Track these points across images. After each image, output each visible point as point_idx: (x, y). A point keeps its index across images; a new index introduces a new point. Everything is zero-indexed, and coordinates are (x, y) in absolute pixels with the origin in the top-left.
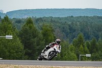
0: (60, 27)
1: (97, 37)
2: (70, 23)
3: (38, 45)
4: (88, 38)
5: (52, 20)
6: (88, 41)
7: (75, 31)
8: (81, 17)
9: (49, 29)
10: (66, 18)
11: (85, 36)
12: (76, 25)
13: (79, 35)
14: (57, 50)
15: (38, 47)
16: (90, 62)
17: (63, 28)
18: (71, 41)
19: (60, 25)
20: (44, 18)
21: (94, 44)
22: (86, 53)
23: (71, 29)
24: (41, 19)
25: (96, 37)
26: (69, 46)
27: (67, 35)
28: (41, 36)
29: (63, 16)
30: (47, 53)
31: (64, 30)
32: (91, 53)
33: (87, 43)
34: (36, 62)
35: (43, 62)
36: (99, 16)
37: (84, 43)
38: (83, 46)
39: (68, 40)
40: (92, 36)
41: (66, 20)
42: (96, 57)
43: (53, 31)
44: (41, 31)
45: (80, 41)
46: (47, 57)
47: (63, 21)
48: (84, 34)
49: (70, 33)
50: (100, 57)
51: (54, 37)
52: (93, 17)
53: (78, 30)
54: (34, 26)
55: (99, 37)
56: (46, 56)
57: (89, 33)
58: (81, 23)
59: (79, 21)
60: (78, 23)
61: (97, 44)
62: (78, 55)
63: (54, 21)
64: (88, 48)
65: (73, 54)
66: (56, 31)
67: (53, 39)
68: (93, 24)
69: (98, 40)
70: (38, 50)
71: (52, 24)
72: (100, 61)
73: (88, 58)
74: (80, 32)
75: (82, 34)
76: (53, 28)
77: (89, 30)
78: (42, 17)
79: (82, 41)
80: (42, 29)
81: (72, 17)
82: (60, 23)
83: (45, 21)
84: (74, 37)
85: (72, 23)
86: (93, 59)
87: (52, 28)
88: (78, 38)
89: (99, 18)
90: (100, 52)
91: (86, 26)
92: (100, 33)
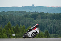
1: (19, 24)
2: (3, 16)
4: (13, 24)
6: (13, 26)
7: (6, 20)
8: (9, 12)
10: (0, 13)
11: (11, 23)
12: (6, 17)
13: (8, 23)
16: (15, 39)
18: (3, 26)
21: (17, 28)
22: (13, 33)
23: (3, 19)
25: (18, 24)
27: (1, 23)
32: (15, 33)
33: (13, 27)
36: (20, 11)
37: (11, 27)
38: (11, 29)
40: (16, 23)
45: (9, 27)
48: (11, 22)
49: (3, 21)
52: (16, 12)
53: (8, 19)
55: (20, 24)
56: (30, 35)
57: (14, 22)
59: (8, 15)
60: (8, 16)
61: (19, 28)
62: (8, 35)
64: (14, 31)
65: (5, 34)
68: (16, 16)
69: (19, 26)
73: (14, 36)
74: (8, 21)
75: (10, 22)
77: (14, 20)
79: (10, 26)
81: (4, 12)
84: (5, 24)
85: (4, 16)
86: (17, 37)
88: (7, 24)
89: (20, 12)
90: (21, 33)
91: (12, 17)
92: (21, 22)
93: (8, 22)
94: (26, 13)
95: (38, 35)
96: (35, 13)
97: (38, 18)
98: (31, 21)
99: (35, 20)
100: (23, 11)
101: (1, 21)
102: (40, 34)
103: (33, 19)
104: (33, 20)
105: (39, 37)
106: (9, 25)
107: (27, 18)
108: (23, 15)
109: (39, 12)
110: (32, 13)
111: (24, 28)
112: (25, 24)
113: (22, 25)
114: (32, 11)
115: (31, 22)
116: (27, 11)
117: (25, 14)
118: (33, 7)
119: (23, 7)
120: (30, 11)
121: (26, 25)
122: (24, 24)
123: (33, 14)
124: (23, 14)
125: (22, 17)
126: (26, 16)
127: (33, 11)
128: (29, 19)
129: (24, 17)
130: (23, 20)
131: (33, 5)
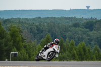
0: (27, 28)
1: (65, 37)
2: (37, 24)
3: (6, 46)
5: (20, 21)
7: (42, 31)
8: (48, 18)
9: (17, 30)
10: (34, 19)
11: (52, 36)
12: (44, 26)
13: (46, 36)
14: (56, 50)
15: (6, 48)
16: (57, 62)
17: (31, 29)
18: (38, 42)
19: (27, 26)
20: (12, 19)
23: (38, 30)
24: (8, 20)
25: (63, 37)
26: (37, 46)
27: (35, 36)
28: (9, 37)
29: (31, 18)
30: (46, 53)
31: (31, 31)
34: (4, 63)
35: (11, 63)
36: (67, 16)
39: (36, 40)
40: (59, 36)
41: (34, 21)
42: (63, 57)
43: (20, 32)
44: (9, 32)
45: (48, 42)
46: (45, 58)
47: (31, 22)
48: (52, 35)
49: (38, 33)
50: (67, 57)
51: (22, 38)
52: (60, 18)
53: (46, 30)
54: (2, 27)
55: (66, 38)
57: (57, 34)
58: (48, 24)
59: (46, 22)
60: (46, 24)
61: (65, 44)
63: (22, 22)
66: (24, 32)
67: (21, 39)
68: (60, 25)
69: (65, 41)
70: (6, 50)
71: (20, 25)
72: (67, 61)
74: (47, 32)
75: (49, 35)
76: (21, 29)
77: (57, 31)
78: (10, 18)
79: (50, 41)
80: (9, 30)
81: (40, 18)
82: (27, 24)
83: (13, 22)
84: (42, 38)
85: (40, 24)
86: (60, 59)
87: (19, 29)
88: (45, 38)
89: (66, 18)
90: (67, 52)
91: (53, 26)
92: (68, 34)
93: (47, 34)
94: (77, 20)
95: (96, 57)
96: (91, 20)
97: (95, 28)
98: (84, 33)
99: (91, 32)
100: (71, 17)
101: (35, 33)
102: (99, 55)
103: (88, 29)
104: (88, 31)
105: (97, 59)
106: (48, 39)
107: (77, 28)
108: (71, 24)
109: (97, 19)
110: (85, 21)
111: (72, 44)
112: (75, 38)
113: (70, 40)
114: (85, 17)
115: (84, 35)
116: (78, 16)
117: (74, 22)
118: (88, 11)
119: (72, 11)
120: (82, 16)
121: (77, 39)
122: (72, 39)
123: (88, 22)
124: (71, 21)
125: (70, 26)
126: (76, 25)
127: (87, 16)
128: (80, 30)
129: (72, 27)
130: (71, 32)
131: (88, 7)
